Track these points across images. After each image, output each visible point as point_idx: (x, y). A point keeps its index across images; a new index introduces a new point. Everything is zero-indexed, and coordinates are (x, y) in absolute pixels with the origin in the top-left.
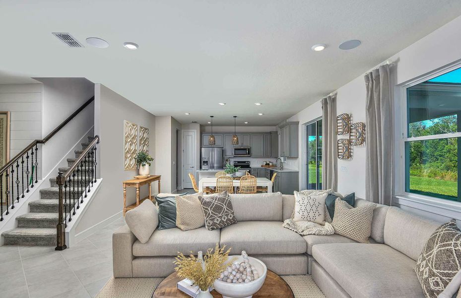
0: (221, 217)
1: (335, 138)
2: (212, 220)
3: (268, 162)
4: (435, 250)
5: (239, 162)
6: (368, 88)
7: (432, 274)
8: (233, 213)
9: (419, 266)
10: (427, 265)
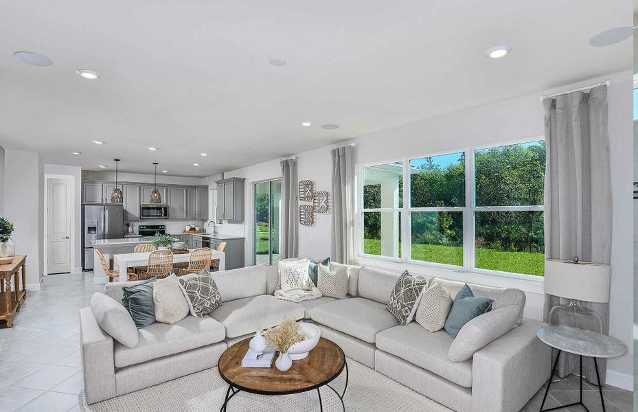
0: (209, 300)
1: (297, 204)
2: (201, 304)
3: (193, 226)
4: (402, 291)
5: (147, 227)
6: (334, 162)
7: (403, 306)
8: (218, 294)
9: (392, 305)
10: (398, 302)
